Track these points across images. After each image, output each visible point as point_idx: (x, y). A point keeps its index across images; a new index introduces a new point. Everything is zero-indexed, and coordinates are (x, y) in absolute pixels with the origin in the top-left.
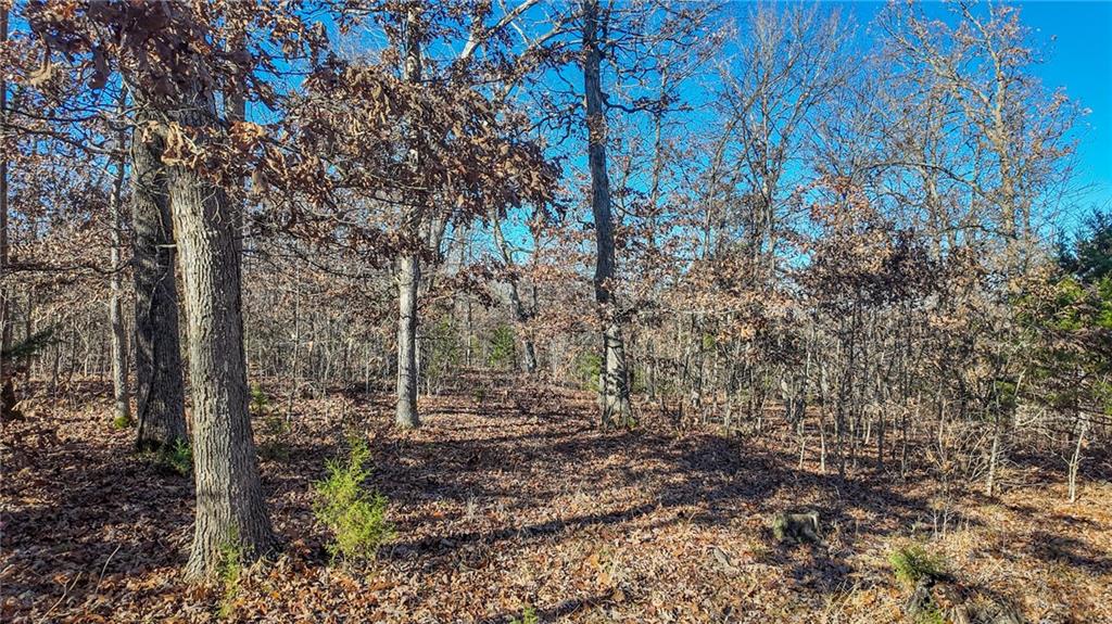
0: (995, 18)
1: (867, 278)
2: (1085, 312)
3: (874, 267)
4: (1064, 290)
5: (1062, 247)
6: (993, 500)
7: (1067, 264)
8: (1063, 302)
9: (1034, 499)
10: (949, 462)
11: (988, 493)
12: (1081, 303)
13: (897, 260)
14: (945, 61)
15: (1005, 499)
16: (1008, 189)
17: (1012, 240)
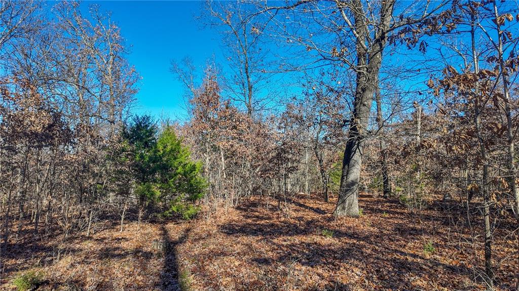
0: (111, 29)
1: (36, 134)
2: (130, 154)
3: (39, 129)
4: (123, 146)
5: (124, 128)
6: (90, 238)
7: (125, 135)
8: (123, 150)
9: (106, 234)
10: (68, 225)
11: (88, 235)
12: (128, 151)
13: (50, 126)
14: (89, 39)
15: (95, 237)
16: (112, 102)
17: (112, 124)
